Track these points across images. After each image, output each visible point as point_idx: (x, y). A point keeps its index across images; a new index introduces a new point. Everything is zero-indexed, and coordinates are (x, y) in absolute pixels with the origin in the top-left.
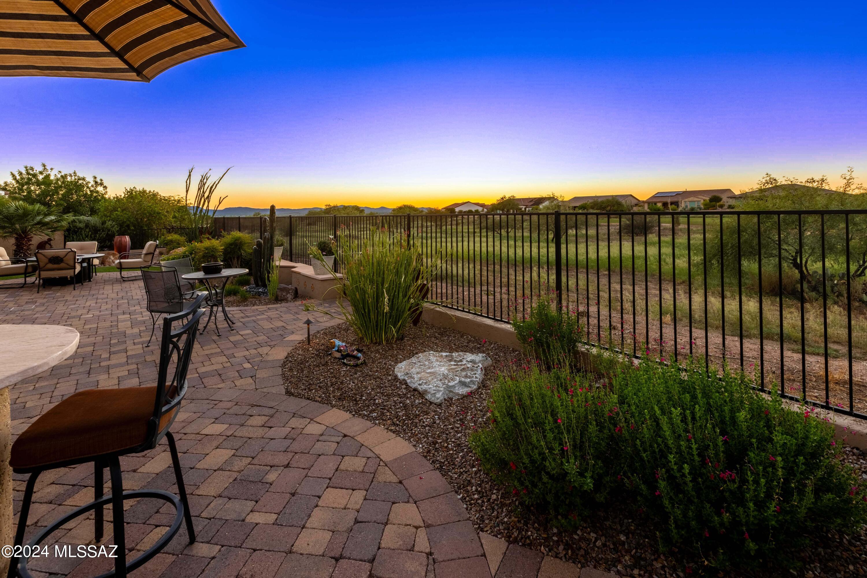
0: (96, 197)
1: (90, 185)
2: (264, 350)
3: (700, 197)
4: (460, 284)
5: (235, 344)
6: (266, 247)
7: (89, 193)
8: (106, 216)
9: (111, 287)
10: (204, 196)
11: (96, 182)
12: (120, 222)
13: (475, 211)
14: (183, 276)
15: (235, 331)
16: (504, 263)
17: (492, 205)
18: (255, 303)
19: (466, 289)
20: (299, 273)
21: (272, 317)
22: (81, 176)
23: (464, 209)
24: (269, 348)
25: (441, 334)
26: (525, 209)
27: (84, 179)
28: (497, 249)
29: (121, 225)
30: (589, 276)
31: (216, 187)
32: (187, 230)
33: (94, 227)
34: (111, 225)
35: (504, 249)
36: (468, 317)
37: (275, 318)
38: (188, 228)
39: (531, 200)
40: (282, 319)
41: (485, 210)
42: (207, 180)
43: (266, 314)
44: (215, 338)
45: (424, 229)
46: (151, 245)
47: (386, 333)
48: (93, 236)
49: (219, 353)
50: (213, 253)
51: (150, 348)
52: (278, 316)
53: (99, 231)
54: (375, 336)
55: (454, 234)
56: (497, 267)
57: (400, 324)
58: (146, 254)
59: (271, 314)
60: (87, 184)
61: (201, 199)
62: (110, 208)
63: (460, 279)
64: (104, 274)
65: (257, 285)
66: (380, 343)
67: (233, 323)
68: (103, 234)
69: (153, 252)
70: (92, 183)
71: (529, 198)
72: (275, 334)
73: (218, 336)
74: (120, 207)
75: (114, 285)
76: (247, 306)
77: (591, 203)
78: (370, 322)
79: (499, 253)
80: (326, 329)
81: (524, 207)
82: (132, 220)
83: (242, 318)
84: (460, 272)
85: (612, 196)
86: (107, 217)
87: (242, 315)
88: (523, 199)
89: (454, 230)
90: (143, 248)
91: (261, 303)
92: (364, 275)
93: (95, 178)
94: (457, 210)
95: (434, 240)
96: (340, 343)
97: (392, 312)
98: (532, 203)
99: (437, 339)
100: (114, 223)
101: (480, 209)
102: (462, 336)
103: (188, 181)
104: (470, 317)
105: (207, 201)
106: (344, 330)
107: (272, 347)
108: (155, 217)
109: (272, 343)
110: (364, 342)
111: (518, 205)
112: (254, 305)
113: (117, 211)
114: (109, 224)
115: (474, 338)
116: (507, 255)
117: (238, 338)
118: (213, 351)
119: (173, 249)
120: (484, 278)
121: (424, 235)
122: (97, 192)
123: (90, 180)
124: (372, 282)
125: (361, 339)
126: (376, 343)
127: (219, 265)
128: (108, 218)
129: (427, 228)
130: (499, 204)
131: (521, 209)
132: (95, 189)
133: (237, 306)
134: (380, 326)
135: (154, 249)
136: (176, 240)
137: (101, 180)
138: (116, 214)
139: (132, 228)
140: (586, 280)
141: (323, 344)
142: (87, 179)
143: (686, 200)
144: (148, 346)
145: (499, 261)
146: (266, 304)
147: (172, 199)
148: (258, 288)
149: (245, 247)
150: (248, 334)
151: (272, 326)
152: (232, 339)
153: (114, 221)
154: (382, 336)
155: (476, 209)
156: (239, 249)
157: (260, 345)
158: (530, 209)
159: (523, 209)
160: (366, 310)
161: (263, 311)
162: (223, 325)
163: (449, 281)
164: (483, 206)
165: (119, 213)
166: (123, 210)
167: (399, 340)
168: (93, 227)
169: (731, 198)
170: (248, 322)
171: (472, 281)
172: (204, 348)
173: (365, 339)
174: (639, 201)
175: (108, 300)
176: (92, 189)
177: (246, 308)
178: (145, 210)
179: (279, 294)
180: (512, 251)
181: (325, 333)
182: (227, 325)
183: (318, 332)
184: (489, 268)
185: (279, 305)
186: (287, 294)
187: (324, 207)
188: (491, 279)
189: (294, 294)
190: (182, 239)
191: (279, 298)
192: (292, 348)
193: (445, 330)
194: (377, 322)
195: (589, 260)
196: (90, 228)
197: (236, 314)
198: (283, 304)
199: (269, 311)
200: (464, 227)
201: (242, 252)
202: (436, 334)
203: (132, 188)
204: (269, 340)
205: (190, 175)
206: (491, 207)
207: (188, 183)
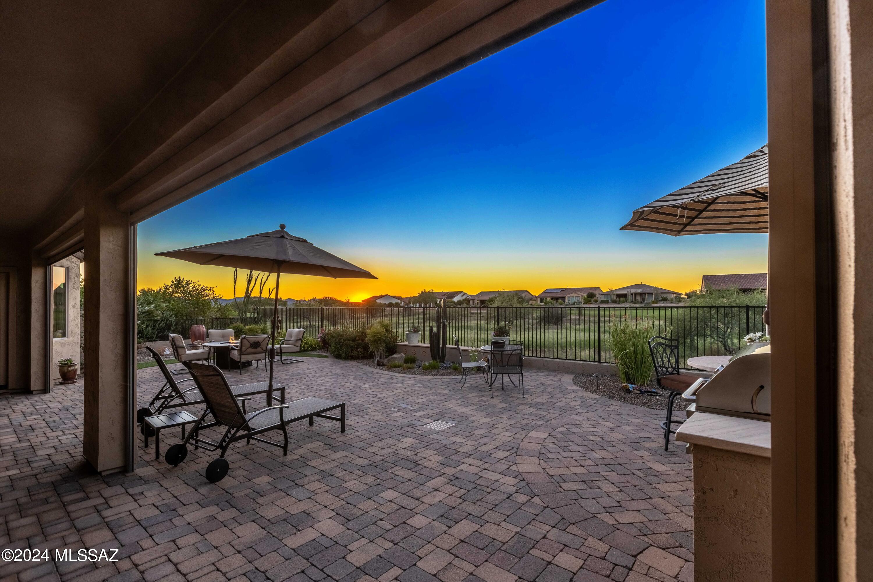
3: (579, 293)
23: (385, 301)
85: (516, 291)
94: (378, 302)
130: (420, 297)
143: (569, 296)
155: (396, 302)
164: (399, 298)
169: (601, 294)
174: (533, 296)
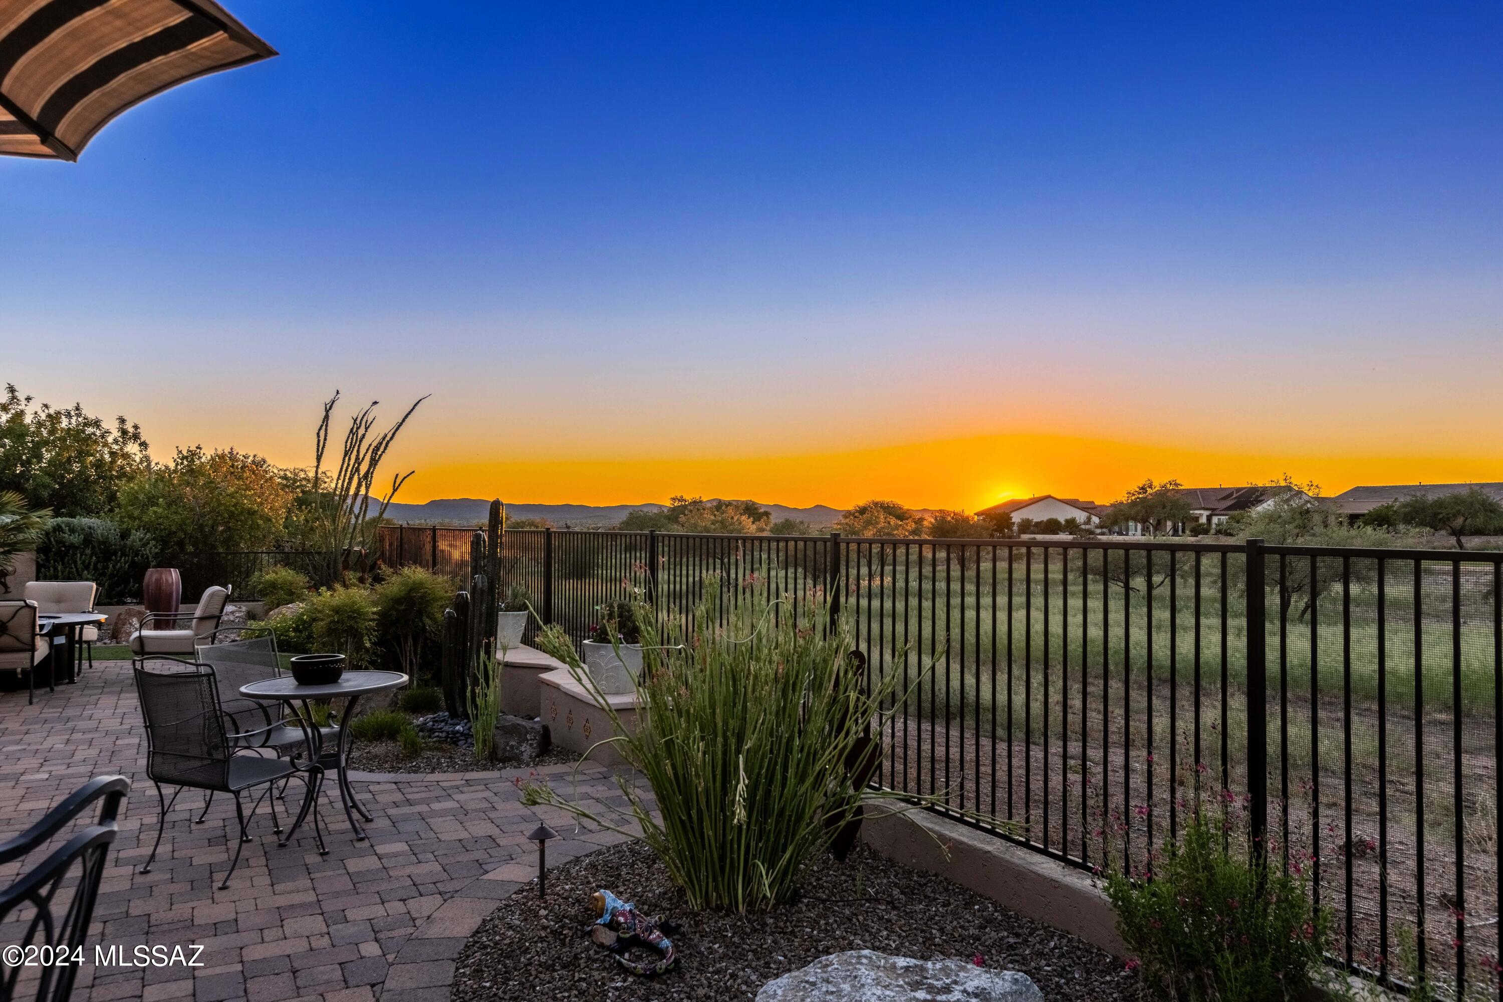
0: (122, 467)
1: (110, 440)
2: (424, 906)
4: (1001, 732)
5: (356, 882)
6: (477, 613)
7: (107, 457)
8: (131, 517)
9: (114, 699)
10: (358, 470)
11: (124, 432)
12: (163, 534)
13: (1067, 521)
14: (243, 689)
15: (366, 843)
16: (1138, 675)
17: (1112, 505)
18: (439, 763)
19: (1018, 748)
20: (556, 687)
21: (471, 806)
22: (92, 416)
23: (1038, 515)
24: (438, 899)
25: (909, 893)
26: (1209, 518)
27: (97, 424)
28: (1116, 632)
29: (164, 541)
30: (1388, 726)
31: (385, 449)
32: (317, 557)
33: (104, 543)
34: (141, 540)
35: (1138, 635)
36: (989, 848)
37: (476, 810)
38: (319, 553)
39: (1227, 494)
40: (492, 815)
41: (1096, 520)
42: (367, 429)
43: (457, 797)
44: (313, 859)
45: (927, 570)
46: (212, 595)
47: (747, 882)
48: (99, 566)
49: (309, 905)
50: (352, 622)
51: (149, 878)
52: (485, 805)
53: (115, 554)
54: (716, 888)
55: (1003, 587)
56: (1116, 686)
57: (787, 855)
58: (201, 619)
59: (472, 798)
60: (103, 436)
61: (351, 479)
62: (141, 497)
63: (1002, 717)
64: (111, 663)
65: (454, 715)
66: (730, 910)
67: (368, 820)
68: (123, 564)
69: (217, 613)
70: (116, 434)
71: (1221, 489)
72: (465, 858)
73: (322, 854)
74: (163, 496)
75: (122, 695)
76: (415, 772)
77: (1405, 505)
78: (704, 848)
79: (1123, 645)
80: (600, 853)
81: (1206, 513)
82: (190, 529)
83: (396, 805)
84: (1002, 698)
86: (135, 519)
87: (398, 797)
88: (1204, 491)
89: (1002, 575)
90: (197, 600)
91: (452, 766)
92: (688, 711)
93: (122, 421)
94: (1016, 518)
95: (940, 603)
96: (619, 903)
97: (766, 822)
98: (1229, 503)
99: (894, 908)
100: (148, 535)
101: (1080, 516)
102: (968, 905)
103: (322, 433)
104: (995, 846)
105: (364, 484)
106: (645, 860)
107: (446, 897)
108: (244, 523)
109: (450, 887)
110: (686, 902)
111: (1189, 506)
112: (433, 772)
113: (157, 505)
114: (137, 536)
115: (1004, 912)
116: (1145, 652)
117: (371, 863)
118: (297, 899)
119: (278, 606)
120: (1074, 719)
121: (927, 586)
122: (126, 456)
123: (111, 425)
124: (708, 730)
125: (681, 891)
126: (719, 908)
127: (332, 662)
128: (137, 522)
129: (934, 566)
130: (1134, 504)
131: (1197, 519)
132: (121, 449)
133: (394, 769)
134: (732, 859)
135: (220, 607)
136: (285, 582)
137: (136, 427)
138: (155, 512)
139: (190, 549)
140: (1377, 737)
141: (578, 901)
142: (105, 425)
144: (146, 872)
145: (1121, 668)
146: (466, 768)
147: (302, 475)
148: (455, 721)
149: (435, 608)
150: (395, 855)
151: (464, 835)
152: (353, 865)
153: (148, 531)
154: (736, 890)
155: (1069, 517)
156: (420, 613)
157: (417, 888)
158: (1224, 518)
159: (1203, 520)
160: (694, 813)
161: (452, 787)
162: (338, 823)
163: (970, 722)
164: (1089, 508)
165: (160, 510)
166: (169, 505)
167: (785, 903)
168: (100, 543)
170: (406, 819)
171: (1037, 724)
172: (279, 888)
173: (689, 894)
175: (96, 735)
176: (115, 447)
177: (412, 777)
178: (220, 504)
179: (501, 742)
180: (1161, 640)
181: (593, 865)
182: (348, 825)
183: (577, 860)
184: (1090, 689)
185: (495, 774)
186: (520, 744)
187: (668, 503)
188: (1095, 719)
189: (539, 744)
190: (301, 579)
191: (500, 754)
192: (498, 904)
193: (923, 881)
194: (723, 847)
195: (1388, 677)
196: (93, 548)
197: (383, 792)
198: (510, 772)
199: (465, 789)
200: (1034, 567)
201: (428, 621)
202: (896, 892)
203: (193, 448)
204: (445, 876)
205: (327, 417)
206: (1110, 511)
207: (322, 438)
